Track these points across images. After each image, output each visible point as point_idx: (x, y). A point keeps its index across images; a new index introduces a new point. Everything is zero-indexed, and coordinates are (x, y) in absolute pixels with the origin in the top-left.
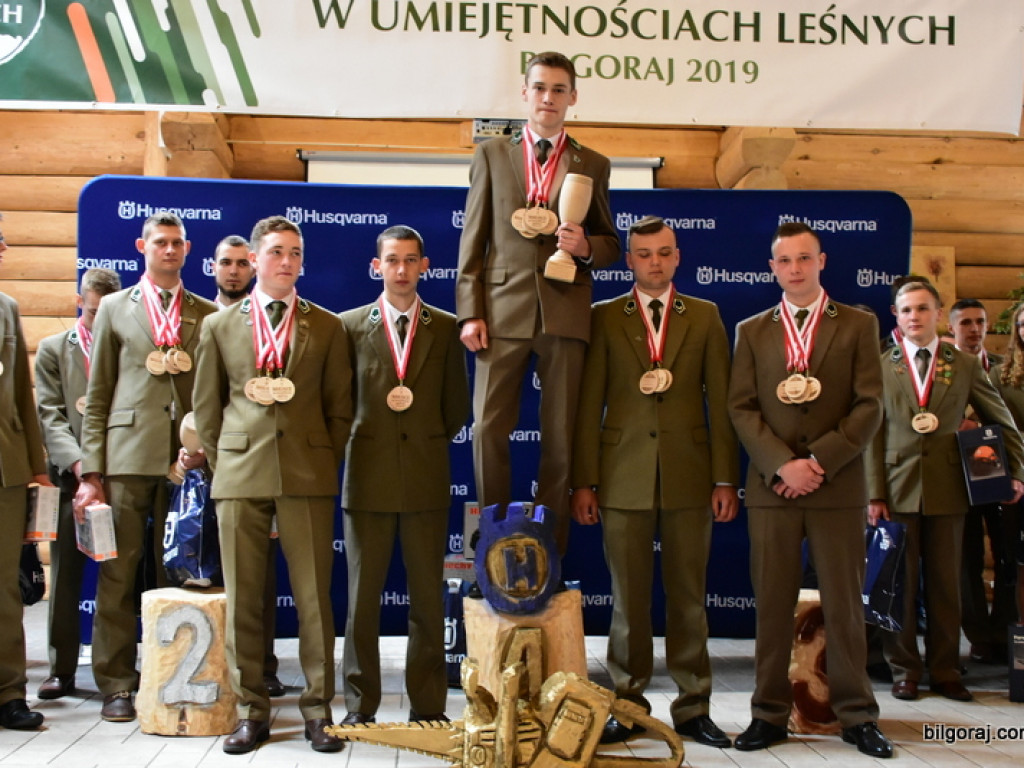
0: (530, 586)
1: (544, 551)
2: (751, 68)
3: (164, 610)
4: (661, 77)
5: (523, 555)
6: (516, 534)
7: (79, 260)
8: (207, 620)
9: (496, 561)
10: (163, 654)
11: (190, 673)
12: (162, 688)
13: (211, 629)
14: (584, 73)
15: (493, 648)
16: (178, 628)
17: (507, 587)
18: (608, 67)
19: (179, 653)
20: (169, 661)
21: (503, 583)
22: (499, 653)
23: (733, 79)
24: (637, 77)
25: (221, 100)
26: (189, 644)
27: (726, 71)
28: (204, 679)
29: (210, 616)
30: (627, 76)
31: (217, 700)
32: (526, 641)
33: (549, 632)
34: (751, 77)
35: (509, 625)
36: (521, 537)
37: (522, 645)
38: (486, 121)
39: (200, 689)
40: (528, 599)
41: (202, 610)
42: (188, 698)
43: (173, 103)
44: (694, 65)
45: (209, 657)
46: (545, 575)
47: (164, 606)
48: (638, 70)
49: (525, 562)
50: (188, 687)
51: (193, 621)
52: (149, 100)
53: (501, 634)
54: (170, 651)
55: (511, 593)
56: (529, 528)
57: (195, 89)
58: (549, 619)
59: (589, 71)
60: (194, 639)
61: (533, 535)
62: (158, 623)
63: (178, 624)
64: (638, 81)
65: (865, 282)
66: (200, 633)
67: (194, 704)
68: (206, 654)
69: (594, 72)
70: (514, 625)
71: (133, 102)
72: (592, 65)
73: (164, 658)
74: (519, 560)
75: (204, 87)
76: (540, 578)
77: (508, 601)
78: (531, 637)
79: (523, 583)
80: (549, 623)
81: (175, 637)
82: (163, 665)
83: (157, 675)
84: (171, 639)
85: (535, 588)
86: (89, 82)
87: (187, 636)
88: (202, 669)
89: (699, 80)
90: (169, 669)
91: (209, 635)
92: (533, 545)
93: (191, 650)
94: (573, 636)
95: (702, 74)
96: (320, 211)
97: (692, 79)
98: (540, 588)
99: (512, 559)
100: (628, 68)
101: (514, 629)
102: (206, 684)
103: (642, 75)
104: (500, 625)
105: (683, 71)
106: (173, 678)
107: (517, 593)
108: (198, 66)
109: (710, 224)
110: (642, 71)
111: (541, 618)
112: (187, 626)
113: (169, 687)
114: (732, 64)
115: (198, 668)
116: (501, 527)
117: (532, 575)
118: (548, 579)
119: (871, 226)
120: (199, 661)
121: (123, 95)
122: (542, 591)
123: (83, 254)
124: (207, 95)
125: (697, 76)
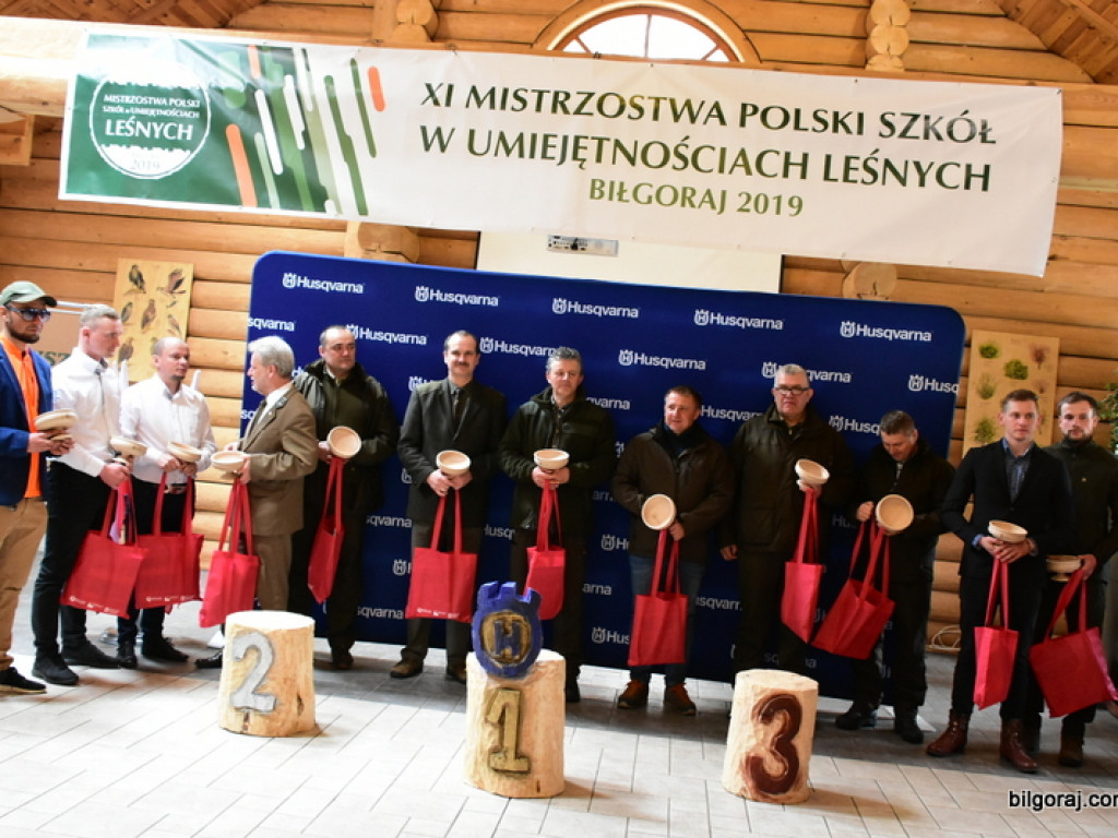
0: (514, 654)
1: (529, 626)
2: (796, 202)
3: (238, 633)
4: (713, 207)
5: (510, 628)
6: (506, 611)
7: (250, 319)
8: (270, 644)
9: (489, 630)
10: (235, 667)
11: (254, 686)
12: (232, 694)
13: (273, 653)
14: (646, 200)
15: (481, 701)
16: (248, 649)
17: (494, 654)
18: (667, 196)
19: (247, 669)
20: (239, 674)
21: (492, 650)
22: (485, 706)
23: (778, 212)
24: (692, 206)
25: (339, 210)
26: (255, 663)
27: (773, 204)
28: (265, 691)
29: (273, 642)
30: (683, 205)
31: (274, 708)
32: (507, 700)
33: (527, 695)
34: (795, 210)
35: (494, 685)
36: (510, 614)
37: (502, 703)
38: (557, 237)
39: (260, 699)
40: (511, 665)
41: (266, 636)
42: (251, 705)
43: (301, 209)
44: (744, 197)
45: (270, 675)
46: (528, 646)
47: (237, 630)
48: (693, 199)
49: (510, 635)
50: (251, 696)
51: (258, 645)
52: (284, 206)
53: (487, 692)
54: (240, 666)
55: (498, 660)
56: (516, 607)
57: (319, 198)
58: (528, 683)
59: (650, 198)
60: (259, 659)
61: (519, 612)
62: (234, 643)
63: (247, 645)
64: (693, 209)
65: (915, 387)
66: (263, 656)
67: (256, 710)
68: (268, 672)
69: (654, 200)
70: (498, 685)
71: (270, 207)
72: (653, 194)
73: (235, 671)
74: (506, 632)
75: (326, 198)
76: (524, 649)
77: (494, 666)
78: (511, 698)
79: (508, 651)
80: (528, 687)
81: (245, 655)
82: (234, 677)
83: (230, 683)
84: (241, 656)
85: (517, 657)
86: (238, 190)
87: (253, 656)
88: (264, 683)
89: (748, 210)
90: (239, 680)
91: (271, 657)
92: (519, 621)
93: (256, 667)
94: (550, 699)
95: (751, 205)
96: (444, 291)
97: (741, 210)
98: (521, 658)
99: (501, 632)
100: (685, 197)
101: (498, 689)
102: (266, 695)
103: (697, 205)
104: (488, 685)
105: (734, 202)
106: (241, 687)
107: (502, 659)
108: (323, 180)
109: (778, 325)
110: (696, 200)
111: (520, 682)
112: (254, 648)
113: (238, 695)
114: (779, 198)
115: (260, 683)
116: (494, 603)
117: (516, 646)
118: (529, 651)
119: (926, 337)
120: (261, 677)
121: (263, 201)
122: (523, 660)
123: (254, 314)
124: (328, 204)
125: (746, 207)
